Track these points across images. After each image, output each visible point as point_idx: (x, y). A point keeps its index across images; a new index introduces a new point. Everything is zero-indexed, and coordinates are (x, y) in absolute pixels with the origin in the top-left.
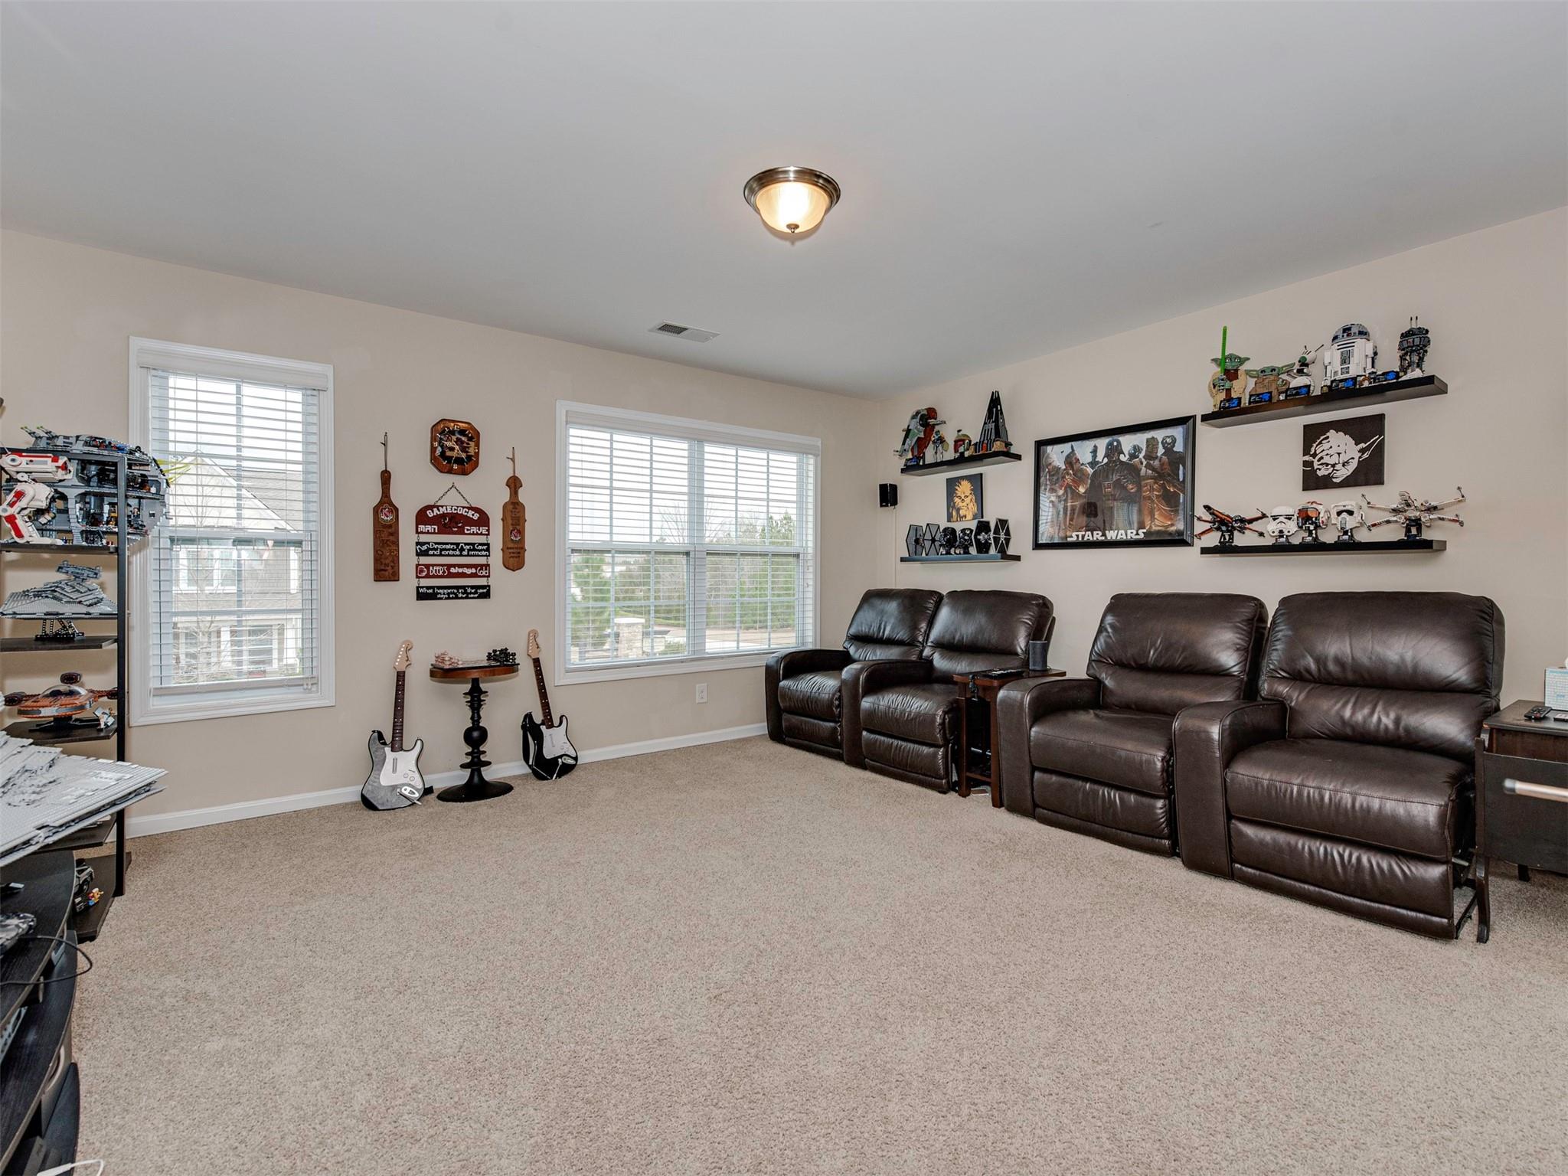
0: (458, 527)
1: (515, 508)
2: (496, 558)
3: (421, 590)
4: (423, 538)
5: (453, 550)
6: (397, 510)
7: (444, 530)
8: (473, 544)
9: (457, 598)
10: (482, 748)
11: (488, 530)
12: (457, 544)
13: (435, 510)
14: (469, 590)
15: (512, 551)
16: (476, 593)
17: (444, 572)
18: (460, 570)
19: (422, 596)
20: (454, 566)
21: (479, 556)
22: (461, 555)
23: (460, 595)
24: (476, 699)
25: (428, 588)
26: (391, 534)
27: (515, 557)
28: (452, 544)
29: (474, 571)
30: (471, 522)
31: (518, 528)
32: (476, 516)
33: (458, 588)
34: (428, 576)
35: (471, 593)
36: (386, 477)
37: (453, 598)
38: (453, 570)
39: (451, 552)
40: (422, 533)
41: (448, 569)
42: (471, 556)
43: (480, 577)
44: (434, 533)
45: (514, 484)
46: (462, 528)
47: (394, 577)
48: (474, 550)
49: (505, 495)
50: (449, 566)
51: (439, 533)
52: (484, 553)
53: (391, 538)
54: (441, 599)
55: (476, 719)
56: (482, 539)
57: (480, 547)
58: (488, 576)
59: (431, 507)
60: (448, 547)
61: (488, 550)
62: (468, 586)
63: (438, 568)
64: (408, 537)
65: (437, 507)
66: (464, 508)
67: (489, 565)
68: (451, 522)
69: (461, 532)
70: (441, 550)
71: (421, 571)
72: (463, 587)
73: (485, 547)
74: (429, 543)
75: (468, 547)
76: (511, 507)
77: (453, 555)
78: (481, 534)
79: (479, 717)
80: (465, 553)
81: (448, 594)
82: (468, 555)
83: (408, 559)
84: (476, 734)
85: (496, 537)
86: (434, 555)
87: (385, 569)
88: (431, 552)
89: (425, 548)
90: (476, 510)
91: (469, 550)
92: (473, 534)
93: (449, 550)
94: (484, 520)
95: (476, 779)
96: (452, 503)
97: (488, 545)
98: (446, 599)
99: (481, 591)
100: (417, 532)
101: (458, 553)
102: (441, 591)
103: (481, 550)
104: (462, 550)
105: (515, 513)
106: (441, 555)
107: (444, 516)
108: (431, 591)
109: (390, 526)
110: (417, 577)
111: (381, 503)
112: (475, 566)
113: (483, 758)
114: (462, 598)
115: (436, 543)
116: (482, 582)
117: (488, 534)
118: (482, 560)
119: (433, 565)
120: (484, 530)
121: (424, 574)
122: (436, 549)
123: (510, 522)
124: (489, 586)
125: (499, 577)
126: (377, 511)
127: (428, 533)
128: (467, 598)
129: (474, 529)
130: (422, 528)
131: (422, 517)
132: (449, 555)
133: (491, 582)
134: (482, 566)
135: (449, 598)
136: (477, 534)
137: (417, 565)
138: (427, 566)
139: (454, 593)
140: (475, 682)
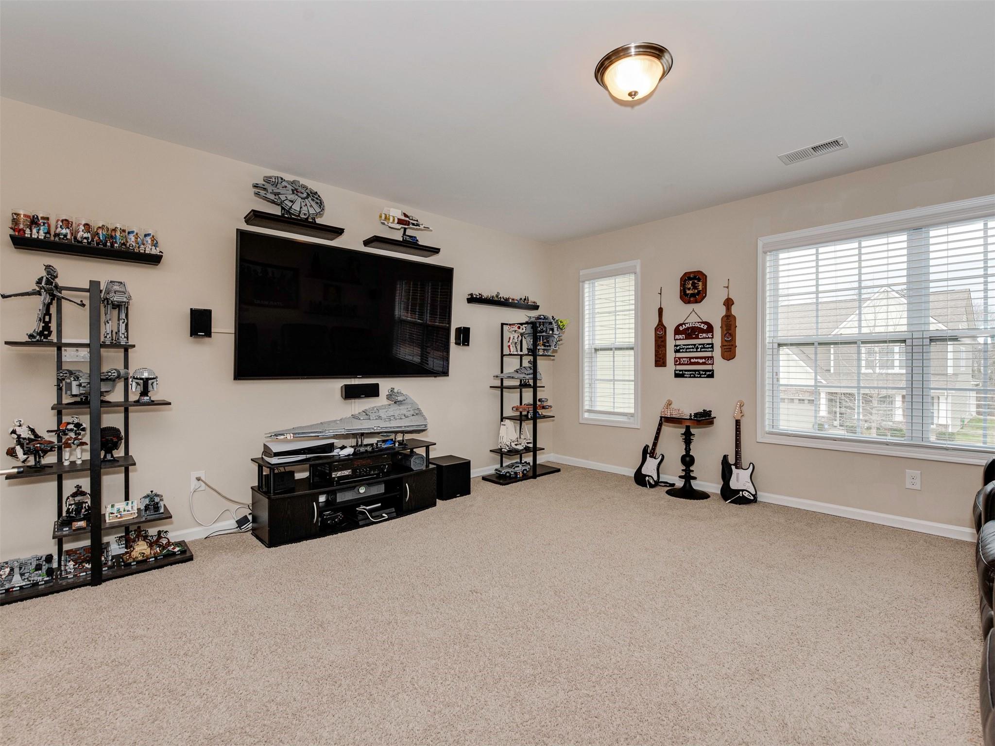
0: (696, 335)
1: (728, 319)
2: (717, 353)
3: (676, 372)
4: (678, 343)
5: (693, 348)
6: (665, 328)
7: (689, 337)
8: (703, 344)
9: (695, 377)
10: (691, 468)
11: (712, 335)
12: (695, 345)
13: (684, 326)
14: (701, 373)
15: (725, 347)
16: (705, 374)
17: (688, 362)
18: (696, 360)
19: (677, 376)
20: (693, 358)
21: (707, 351)
22: (697, 351)
23: (696, 376)
24: (688, 438)
25: (680, 371)
26: (662, 341)
27: (729, 352)
28: (692, 345)
29: (704, 360)
30: (702, 331)
31: (730, 332)
32: (705, 327)
33: (695, 371)
34: (680, 364)
35: (702, 374)
36: (661, 311)
37: (692, 377)
38: (692, 360)
39: (691, 350)
40: (677, 339)
41: (690, 360)
42: (702, 351)
43: (708, 364)
44: (683, 339)
45: (729, 303)
46: (698, 335)
47: (664, 364)
48: (704, 348)
49: (723, 311)
50: (691, 358)
51: (686, 339)
52: (710, 349)
53: (663, 343)
54: (686, 377)
55: (688, 450)
56: (709, 341)
57: (708, 346)
58: (713, 364)
59: (681, 325)
60: (690, 347)
61: (712, 347)
62: (701, 370)
63: (684, 359)
64: (671, 342)
65: (685, 324)
66: (698, 323)
67: (713, 357)
68: (691, 332)
69: (697, 338)
70: (687, 349)
71: (678, 361)
72: (698, 371)
73: (710, 346)
74: (680, 345)
75: (701, 346)
76: (726, 318)
77: (693, 352)
78: (708, 338)
79: (690, 450)
80: (699, 350)
81: (690, 374)
82: (701, 351)
83: (670, 355)
84: (688, 459)
85: (717, 340)
86: (683, 352)
87: (660, 361)
88: (681, 350)
89: (678, 348)
90: (706, 323)
91: (701, 348)
92: (704, 338)
93: (690, 348)
94: (710, 329)
95: (688, 485)
96: (693, 321)
97: (712, 344)
98: (689, 377)
99: (708, 373)
100: (675, 340)
101: (695, 350)
102: (687, 373)
103: (708, 348)
104: (697, 348)
105: (729, 322)
106: (686, 352)
107: (688, 328)
108: (681, 373)
109: (662, 337)
110: (675, 365)
111: (658, 325)
112: (704, 358)
113: (692, 474)
114: (697, 377)
115: (684, 345)
116: (709, 367)
117: (713, 338)
118: (709, 354)
119: (682, 358)
120: (710, 335)
121: (678, 363)
122: (683, 349)
123: (725, 328)
124: (713, 370)
125: (720, 365)
126: (656, 329)
127: (680, 339)
128: (700, 377)
129: (704, 335)
130: (677, 337)
131: (677, 331)
132: (690, 352)
133: (715, 367)
134: (708, 357)
135: (690, 377)
136: (706, 338)
137: (675, 358)
138: (679, 358)
139: (693, 374)
140: (688, 428)
